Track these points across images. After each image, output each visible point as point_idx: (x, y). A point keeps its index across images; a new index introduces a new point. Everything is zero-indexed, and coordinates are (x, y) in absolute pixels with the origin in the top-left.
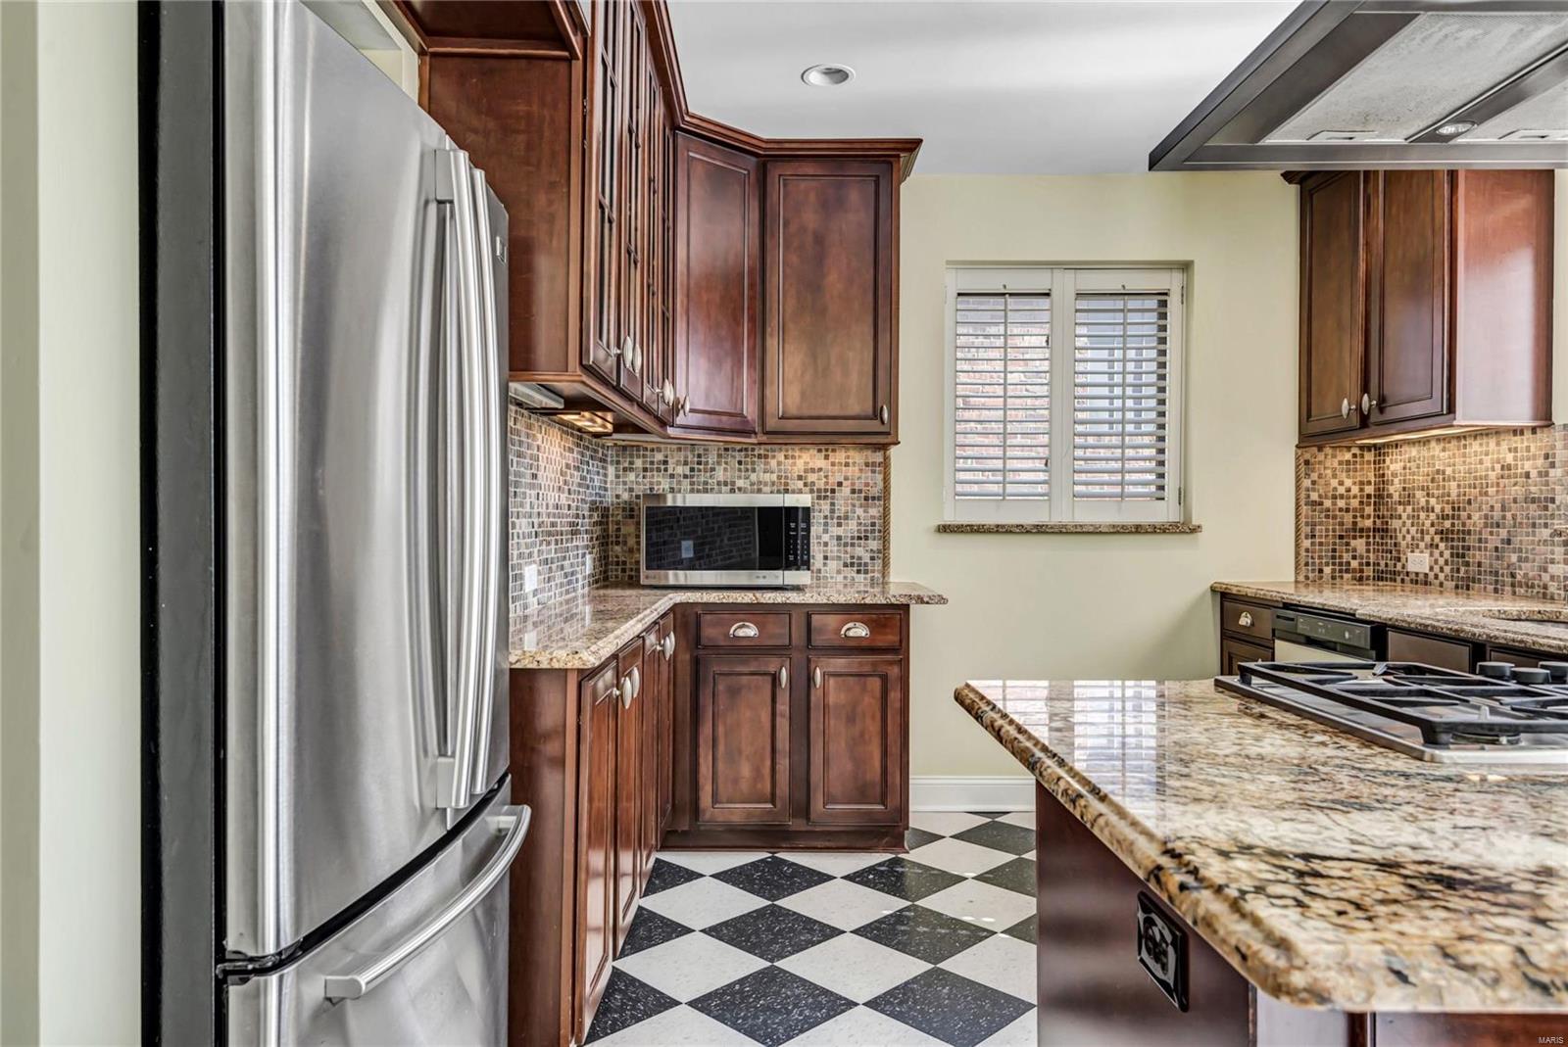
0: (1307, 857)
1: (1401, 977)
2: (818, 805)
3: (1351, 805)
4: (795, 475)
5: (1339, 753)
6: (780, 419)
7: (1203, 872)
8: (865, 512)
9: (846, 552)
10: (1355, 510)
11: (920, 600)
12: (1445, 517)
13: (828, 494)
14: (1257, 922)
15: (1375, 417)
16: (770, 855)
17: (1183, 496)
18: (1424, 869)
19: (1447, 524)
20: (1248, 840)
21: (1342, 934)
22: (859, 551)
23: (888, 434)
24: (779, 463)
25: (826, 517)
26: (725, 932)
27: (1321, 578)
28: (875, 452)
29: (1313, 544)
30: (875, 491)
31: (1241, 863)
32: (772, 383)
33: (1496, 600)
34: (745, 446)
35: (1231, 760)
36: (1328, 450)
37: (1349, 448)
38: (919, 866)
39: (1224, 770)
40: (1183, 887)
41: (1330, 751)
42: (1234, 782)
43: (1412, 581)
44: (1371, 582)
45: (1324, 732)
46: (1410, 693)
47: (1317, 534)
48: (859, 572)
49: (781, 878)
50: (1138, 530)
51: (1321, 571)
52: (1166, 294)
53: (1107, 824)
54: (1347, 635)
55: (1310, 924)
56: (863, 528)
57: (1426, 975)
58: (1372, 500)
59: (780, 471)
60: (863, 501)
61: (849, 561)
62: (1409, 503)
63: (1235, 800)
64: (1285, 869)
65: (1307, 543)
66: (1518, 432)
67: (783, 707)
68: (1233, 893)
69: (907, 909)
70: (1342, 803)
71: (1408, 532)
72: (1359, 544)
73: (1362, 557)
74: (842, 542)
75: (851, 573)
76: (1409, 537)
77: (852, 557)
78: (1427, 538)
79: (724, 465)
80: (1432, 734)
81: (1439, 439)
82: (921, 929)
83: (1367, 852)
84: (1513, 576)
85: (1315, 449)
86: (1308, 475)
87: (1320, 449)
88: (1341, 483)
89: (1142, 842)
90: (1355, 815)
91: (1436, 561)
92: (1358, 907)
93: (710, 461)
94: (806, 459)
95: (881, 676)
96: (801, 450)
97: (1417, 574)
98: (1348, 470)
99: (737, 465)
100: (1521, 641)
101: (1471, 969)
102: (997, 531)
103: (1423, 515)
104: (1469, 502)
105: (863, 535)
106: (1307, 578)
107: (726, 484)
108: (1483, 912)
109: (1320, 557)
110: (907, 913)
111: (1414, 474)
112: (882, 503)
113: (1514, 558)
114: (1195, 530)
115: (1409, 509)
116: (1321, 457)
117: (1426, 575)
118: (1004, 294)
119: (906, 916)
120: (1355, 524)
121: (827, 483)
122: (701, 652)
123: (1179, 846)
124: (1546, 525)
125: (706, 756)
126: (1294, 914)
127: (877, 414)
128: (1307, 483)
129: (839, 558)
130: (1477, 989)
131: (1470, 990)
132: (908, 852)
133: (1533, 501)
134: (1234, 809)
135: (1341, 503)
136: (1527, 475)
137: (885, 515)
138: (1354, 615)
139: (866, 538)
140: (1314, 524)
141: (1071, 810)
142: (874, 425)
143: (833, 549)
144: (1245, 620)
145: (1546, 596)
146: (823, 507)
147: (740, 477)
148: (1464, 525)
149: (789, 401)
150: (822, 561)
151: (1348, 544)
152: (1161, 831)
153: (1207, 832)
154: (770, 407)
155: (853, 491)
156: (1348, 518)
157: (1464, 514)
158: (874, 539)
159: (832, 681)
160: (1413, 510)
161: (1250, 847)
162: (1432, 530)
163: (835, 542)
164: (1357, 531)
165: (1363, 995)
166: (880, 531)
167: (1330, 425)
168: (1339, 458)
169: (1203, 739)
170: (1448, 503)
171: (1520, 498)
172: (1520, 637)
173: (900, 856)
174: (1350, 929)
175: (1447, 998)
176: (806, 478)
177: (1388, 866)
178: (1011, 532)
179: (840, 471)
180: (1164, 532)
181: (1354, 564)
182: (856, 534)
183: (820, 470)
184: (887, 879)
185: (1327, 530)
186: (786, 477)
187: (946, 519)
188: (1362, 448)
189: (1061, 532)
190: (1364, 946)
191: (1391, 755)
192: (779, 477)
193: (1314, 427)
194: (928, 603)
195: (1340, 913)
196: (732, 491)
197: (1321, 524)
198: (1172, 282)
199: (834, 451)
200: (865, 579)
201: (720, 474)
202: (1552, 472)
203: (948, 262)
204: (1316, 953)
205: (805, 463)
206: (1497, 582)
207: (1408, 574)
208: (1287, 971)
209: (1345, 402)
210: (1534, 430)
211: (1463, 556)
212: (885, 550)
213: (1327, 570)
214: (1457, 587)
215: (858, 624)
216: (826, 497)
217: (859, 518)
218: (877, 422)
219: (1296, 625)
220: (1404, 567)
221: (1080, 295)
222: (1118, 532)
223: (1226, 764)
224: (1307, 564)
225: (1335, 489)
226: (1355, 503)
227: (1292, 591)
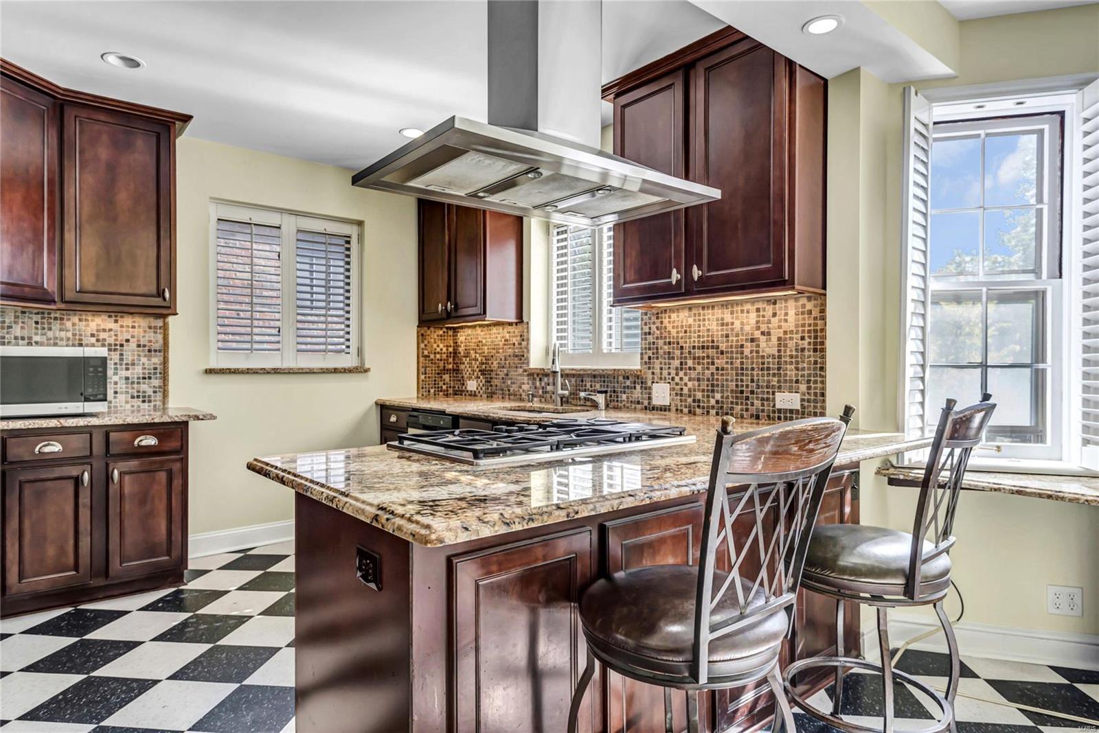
0: (434, 501)
1: (466, 529)
2: (115, 565)
3: (448, 483)
4: (89, 334)
5: (443, 467)
6: (77, 292)
7: (396, 512)
8: (148, 360)
9: (133, 388)
10: (444, 360)
11: (197, 418)
12: (483, 364)
13: (118, 347)
14: (417, 523)
15: (453, 315)
16: (73, 608)
17: (360, 352)
18: (473, 498)
19: (484, 366)
20: (411, 499)
21: (447, 520)
22: (144, 387)
23: (169, 307)
24: (74, 325)
25: (116, 364)
26: (42, 666)
27: (429, 395)
28: (156, 319)
29: (425, 377)
30: (158, 346)
31: (410, 506)
32: (70, 266)
33: (503, 402)
34: (41, 311)
35: (400, 474)
36: (432, 329)
37: (441, 329)
38: (196, 591)
39: (398, 478)
40: (388, 520)
41: (439, 467)
42: (402, 482)
43: (469, 395)
44: (452, 396)
45: (436, 460)
46: (469, 440)
47: (427, 372)
48: (144, 401)
49: (86, 621)
50: (336, 371)
51: (429, 391)
52: (349, 237)
53: (351, 505)
54: (442, 423)
55: (436, 519)
56: (147, 372)
57: (474, 527)
58: (452, 355)
59: (74, 330)
60: (147, 353)
61: (136, 394)
62: (467, 357)
63: (404, 488)
64: (426, 506)
65: (422, 377)
66: (510, 324)
67: (85, 499)
68: (408, 515)
69: (191, 617)
70: (445, 483)
71: (468, 371)
72: (446, 377)
73: (447, 384)
74: (130, 381)
75: (137, 402)
76: (468, 373)
77: (138, 392)
78: (476, 374)
79: (21, 324)
80: (476, 454)
81: (480, 326)
82: (202, 627)
83: (454, 496)
84: (509, 391)
85: (426, 328)
86: (423, 342)
87: (429, 328)
88: (438, 346)
89: (368, 508)
90: (450, 486)
91: (479, 385)
92: (452, 512)
93: (7, 320)
94: (97, 322)
95: (167, 470)
96: (93, 315)
97: (471, 391)
98: (441, 339)
99: (34, 325)
100: (511, 419)
101: (487, 522)
102: (248, 373)
103: (473, 362)
104: (492, 356)
105: (147, 376)
106: (423, 395)
107: (23, 338)
108: (491, 506)
109: (429, 384)
110: (191, 620)
111: (469, 342)
112: (162, 354)
113: (509, 382)
114: (367, 371)
115: (468, 359)
116: (429, 332)
117: (475, 392)
118: (251, 224)
119: (191, 623)
120: (444, 367)
121: (116, 340)
122: (6, 467)
123: (385, 506)
124: (521, 367)
125: (13, 545)
126: (431, 517)
127: (160, 294)
128: (422, 346)
129: (127, 392)
130: (489, 528)
131: (487, 529)
132: (186, 584)
133: (517, 356)
134: (404, 490)
135: (438, 356)
136: (514, 344)
137: (165, 362)
138: (444, 412)
139: (150, 378)
140: (426, 367)
141: (331, 505)
142: (157, 301)
143: (122, 386)
144: (393, 419)
145: (521, 400)
146: (113, 357)
147: (36, 334)
148: (490, 367)
149: (85, 280)
150: (113, 395)
151: (441, 377)
152: (376, 502)
153: (395, 500)
154: (68, 283)
155: (139, 346)
156: (441, 364)
157: (490, 362)
158: (156, 379)
159: (127, 478)
160: (470, 360)
161: (412, 501)
162: (478, 370)
163: (124, 381)
164: (445, 370)
165: (454, 537)
166: (160, 373)
167: (433, 317)
168: (437, 333)
169: (386, 468)
170: (484, 356)
171: (512, 354)
172: (510, 417)
173: (180, 588)
174: (449, 518)
175: (480, 533)
176: (98, 335)
177: (461, 499)
178: (257, 373)
179: (127, 331)
180: (350, 372)
181: (444, 387)
182: (141, 376)
183: (110, 330)
184: (173, 603)
185: (432, 370)
186: (81, 335)
187: (211, 365)
188: (447, 328)
189: (289, 373)
190: (455, 522)
191: (462, 465)
192: (74, 335)
193: (425, 317)
194: (202, 419)
195: (446, 515)
196: (30, 344)
197: (429, 367)
198: (352, 231)
199: (122, 317)
200: (149, 406)
201: (17, 331)
202: (523, 343)
203: (211, 198)
204: (439, 527)
205: (97, 325)
206: (503, 394)
207: (467, 391)
208: (430, 535)
209: (440, 305)
210: (516, 324)
211: (490, 382)
212: (165, 386)
213: (432, 391)
214: (487, 397)
215: (148, 436)
216: (115, 350)
217: (143, 364)
218: (160, 299)
219: (418, 420)
220: (466, 388)
221: (299, 231)
222: (324, 372)
223: (398, 476)
224: (423, 388)
225: (435, 349)
226: (444, 356)
227: (416, 402)
